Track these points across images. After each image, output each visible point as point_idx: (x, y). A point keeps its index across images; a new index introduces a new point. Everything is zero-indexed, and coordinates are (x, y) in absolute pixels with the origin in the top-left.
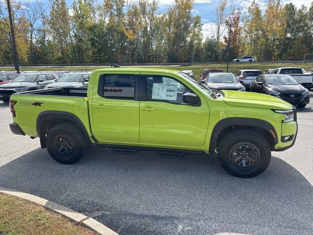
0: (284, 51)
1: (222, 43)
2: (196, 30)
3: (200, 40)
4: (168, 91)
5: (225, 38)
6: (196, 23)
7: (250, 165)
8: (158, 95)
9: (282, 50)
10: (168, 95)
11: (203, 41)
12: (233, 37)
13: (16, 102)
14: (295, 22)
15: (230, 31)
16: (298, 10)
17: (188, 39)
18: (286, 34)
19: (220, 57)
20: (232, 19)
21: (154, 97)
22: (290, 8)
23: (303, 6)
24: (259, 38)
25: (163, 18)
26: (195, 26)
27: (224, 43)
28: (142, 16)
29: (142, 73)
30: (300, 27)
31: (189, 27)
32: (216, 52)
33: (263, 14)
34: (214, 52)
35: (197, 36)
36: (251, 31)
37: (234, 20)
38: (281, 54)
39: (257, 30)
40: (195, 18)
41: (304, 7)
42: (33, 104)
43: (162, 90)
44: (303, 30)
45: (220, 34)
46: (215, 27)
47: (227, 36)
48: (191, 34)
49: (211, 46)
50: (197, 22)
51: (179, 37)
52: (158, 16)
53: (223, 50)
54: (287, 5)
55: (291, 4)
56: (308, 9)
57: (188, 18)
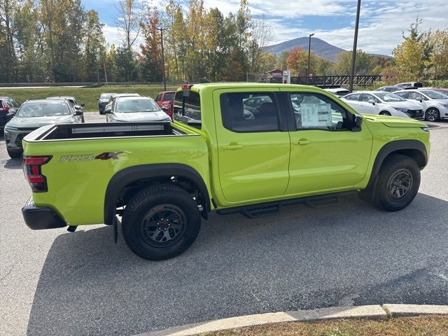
0: (216, 68)
1: (139, 55)
2: (94, 32)
3: (102, 48)
4: (319, 113)
5: (142, 47)
6: (92, 22)
7: (404, 194)
8: (309, 121)
9: (214, 68)
10: (321, 119)
11: (108, 51)
12: (153, 49)
13: (50, 157)
14: (224, 34)
15: (149, 39)
16: (225, 19)
17: (83, 47)
18: (216, 48)
19: (140, 75)
20: (149, 21)
21: (304, 124)
22: (216, 14)
23: (231, 14)
24: (184, 51)
26: (90, 26)
27: (142, 55)
29: (282, 90)
30: (231, 40)
31: (80, 27)
32: (133, 68)
33: (185, 17)
34: (130, 67)
35: (96, 42)
36: (174, 41)
37: (151, 22)
38: (214, 72)
39: (181, 40)
40: (89, 14)
41: (232, 16)
42: (98, 157)
43: (313, 113)
44: (233, 44)
45: (131, 42)
46: (123, 33)
47: (145, 45)
48: (85, 38)
49: (124, 57)
50: (93, 19)
51: (65, 43)
53: (142, 64)
54: (212, 11)
55: (217, 9)
56: (236, 18)
57: (79, 12)
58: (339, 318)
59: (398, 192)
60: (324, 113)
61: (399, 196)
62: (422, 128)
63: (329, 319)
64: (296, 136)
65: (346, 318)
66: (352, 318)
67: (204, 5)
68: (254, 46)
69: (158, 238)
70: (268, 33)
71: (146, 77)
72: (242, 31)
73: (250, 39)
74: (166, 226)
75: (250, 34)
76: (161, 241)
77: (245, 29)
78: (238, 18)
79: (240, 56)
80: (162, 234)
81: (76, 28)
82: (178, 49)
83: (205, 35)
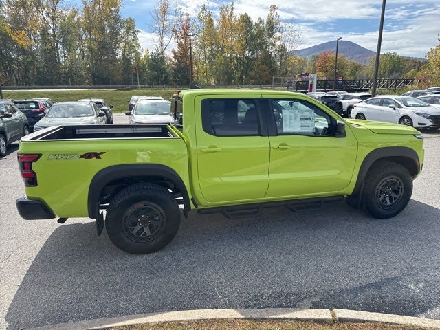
0: (244, 72)
1: (171, 60)
3: (138, 54)
4: (302, 119)
5: (174, 52)
6: (129, 28)
7: (394, 201)
8: (291, 127)
9: (242, 71)
10: (303, 125)
11: (143, 56)
12: (184, 54)
13: (39, 156)
14: (252, 39)
15: (180, 45)
16: (254, 24)
17: (120, 52)
18: (245, 52)
19: (171, 78)
20: (181, 28)
21: (285, 130)
22: (246, 19)
23: (260, 19)
24: (213, 55)
25: (72, 16)
26: (127, 33)
27: (173, 60)
28: (35, 9)
29: (264, 96)
30: (259, 44)
31: (118, 33)
32: (165, 71)
33: (215, 23)
34: (162, 71)
35: (131, 47)
36: (205, 46)
37: (183, 28)
38: (242, 76)
39: (211, 45)
40: (127, 21)
41: (261, 21)
42: (82, 157)
43: (295, 118)
44: (262, 48)
45: (164, 47)
46: (157, 38)
47: (176, 50)
48: (122, 44)
49: (157, 62)
50: (130, 27)
51: (104, 49)
52: (64, 12)
53: (173, 69)
54: (242, 16)
55: (247, 15)
56: (265, 23)
57: (117, 20)
58: (284, 319)
59: (387, 199)
60: (307, 119)
61: (389, 203)
62: (414, 135)
63: (274, 319)
64: (276, 141)
65: (291, 319)
66: (297, 320)
67: (234, 12)
68: (282, 49)
69: (138, 233)
70: (297, 38)
71: (176, 81)
72: (270, 36)
73: (279, 43)
74: (147, 222)
75: (279, 39)
76: (141, 236)
77: (274, 33)
78: (267, 23)
79: (268, 59)
80: (142, 229)
81: (114, 34)
82: (208, 54)
83: (234, 40)
